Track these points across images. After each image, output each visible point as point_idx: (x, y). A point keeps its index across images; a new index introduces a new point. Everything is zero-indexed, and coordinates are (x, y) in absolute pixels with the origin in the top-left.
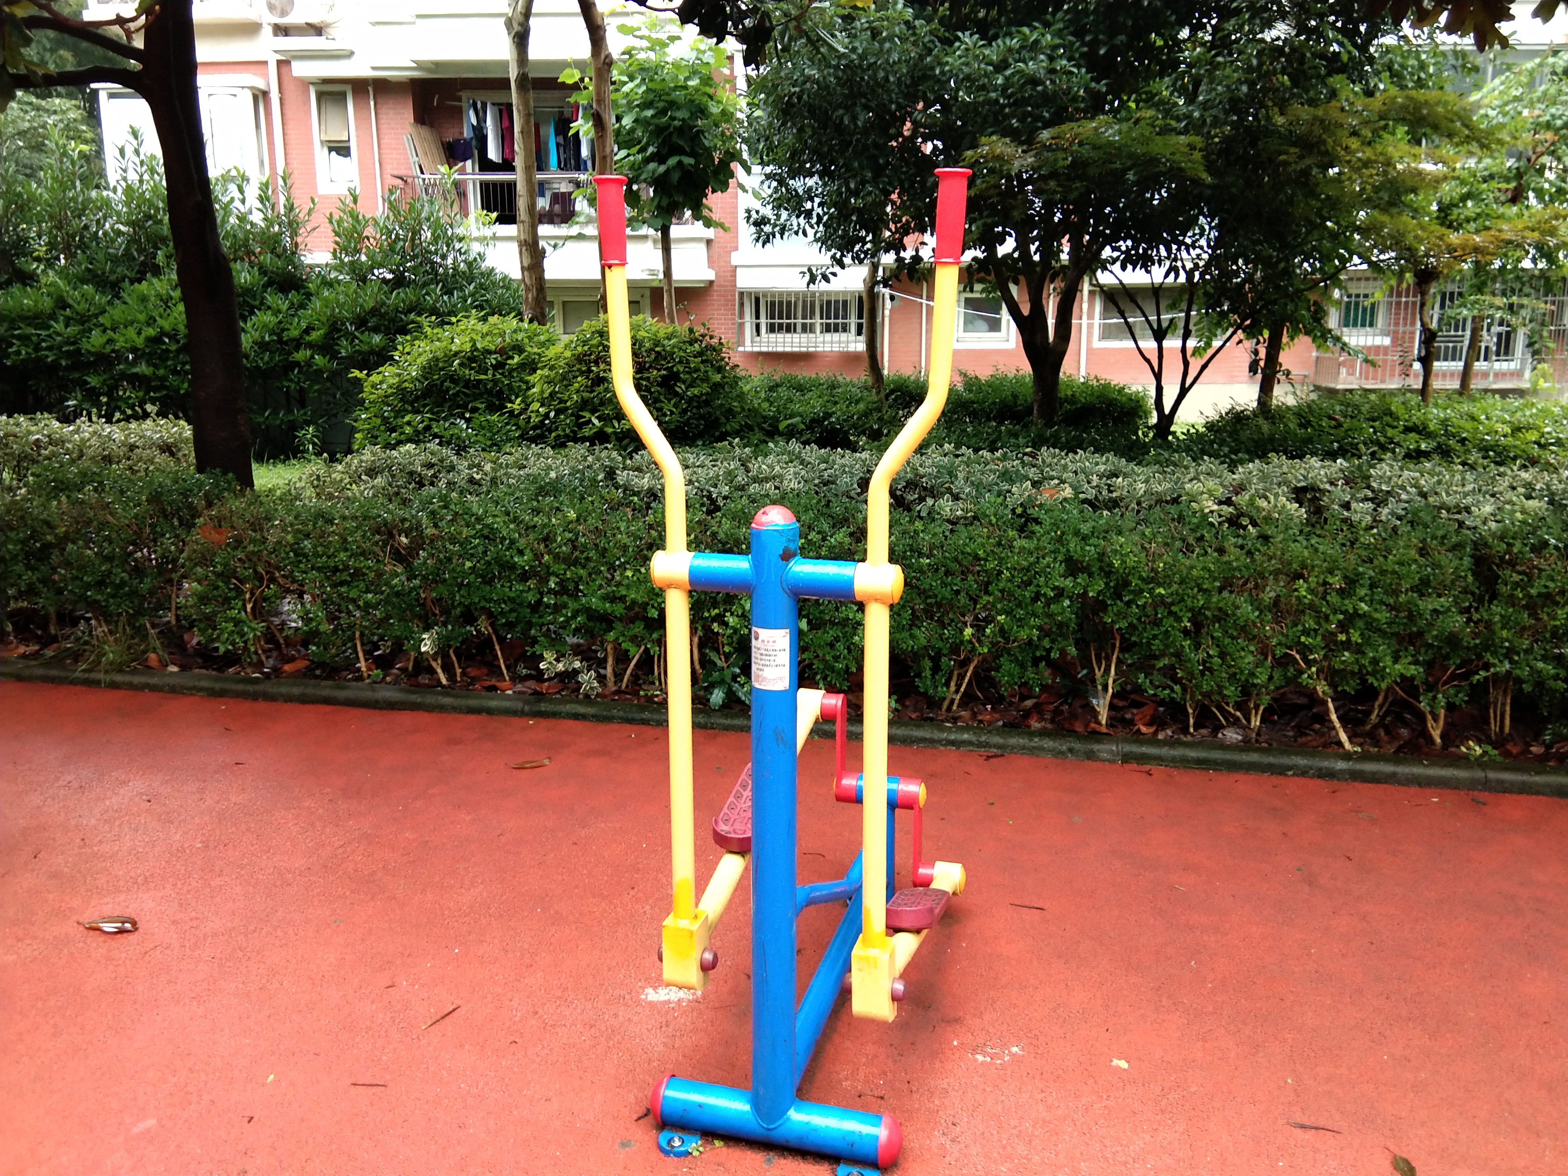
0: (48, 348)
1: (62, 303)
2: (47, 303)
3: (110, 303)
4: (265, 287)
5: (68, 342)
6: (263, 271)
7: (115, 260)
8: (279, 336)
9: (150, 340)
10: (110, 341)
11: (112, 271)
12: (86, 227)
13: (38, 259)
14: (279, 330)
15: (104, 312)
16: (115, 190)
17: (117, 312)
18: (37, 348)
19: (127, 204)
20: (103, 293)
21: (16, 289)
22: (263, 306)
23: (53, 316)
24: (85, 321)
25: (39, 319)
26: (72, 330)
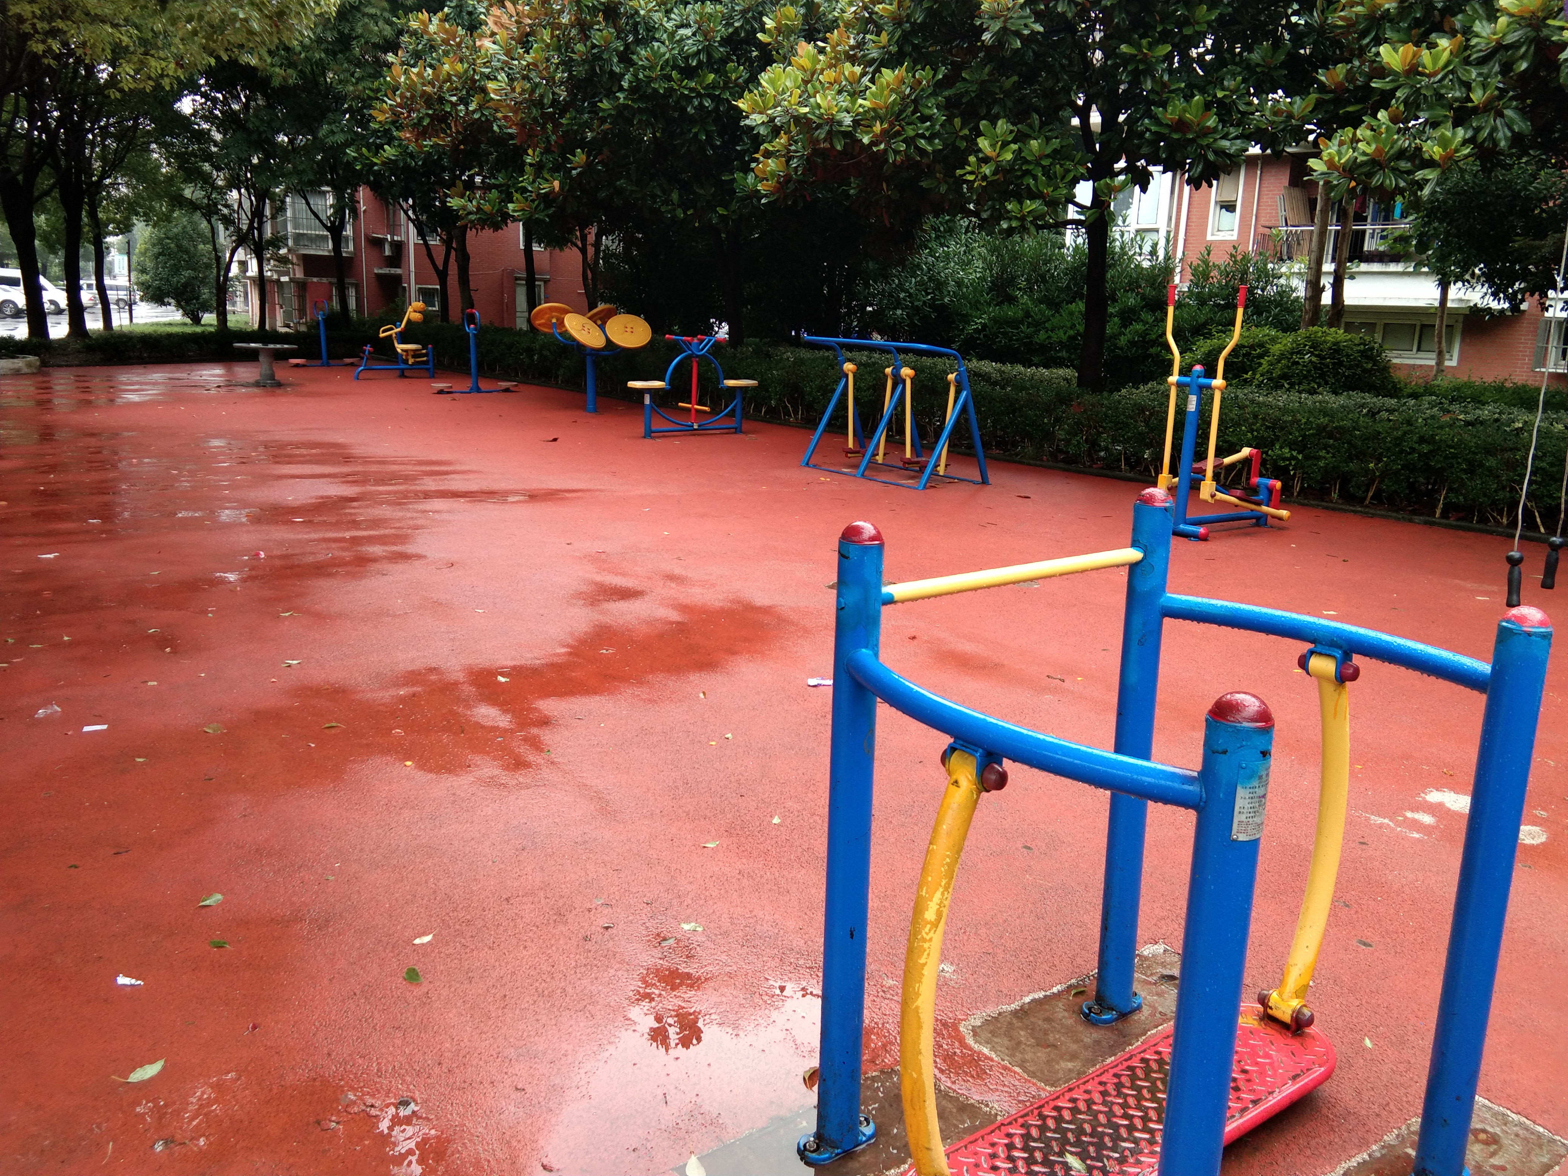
0: (1016, 340)
1: (1027, 314)
2: (1020, 314)
3: (1053, 315)
4: (1143, 307)
5: (1027, 337)
6: (1143, 298)
7: (1060, 290)
8: (1144, 338)
9: (1070, 337)
10: (1049, 337)
11: (1058, 297)
12: (1049, 270)
13: (1020, 289)
14: (1145, 334)
15: (1049, 320)
16: (1068, 249)
17: (1055, 321)
18: (1011, 340)
19: (1074, 257)
20: (1050, 309)
21: (1005, 307)
22: (1139, 320)
23: (1022, 322)
24: (1038, 325)
25: (1014, 323)
26: (1032, 329)
